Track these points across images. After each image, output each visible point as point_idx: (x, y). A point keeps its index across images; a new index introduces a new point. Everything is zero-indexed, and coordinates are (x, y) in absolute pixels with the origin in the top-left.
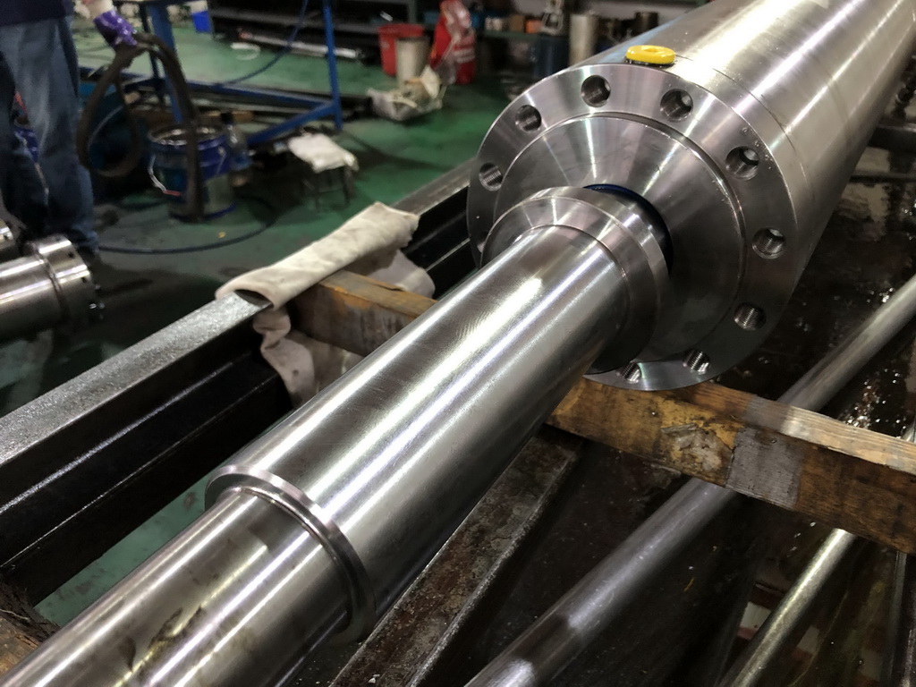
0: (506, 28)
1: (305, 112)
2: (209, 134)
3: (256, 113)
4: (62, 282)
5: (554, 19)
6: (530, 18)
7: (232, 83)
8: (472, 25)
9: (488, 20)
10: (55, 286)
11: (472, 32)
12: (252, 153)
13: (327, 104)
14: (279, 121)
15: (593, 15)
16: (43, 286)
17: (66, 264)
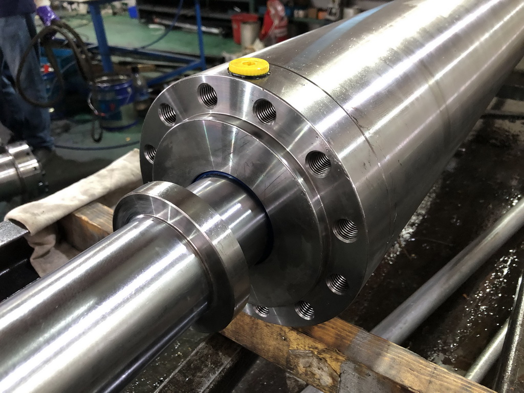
0: (306, 16)
1: (184, 65)
2: (123, 79)
3: (158, 66)
4: (22, 170)
5: (334, 11)
6: (320, 10)
7: (143, 48)
8: (286, 14)
9: (296, 12)
10: (17, 173)
11: (286, 19)
12: (150, 90)
13: (198, 61)
14: (169, 71)
15: (357, 9)
16: (11, 172)
17: (25, 159)
